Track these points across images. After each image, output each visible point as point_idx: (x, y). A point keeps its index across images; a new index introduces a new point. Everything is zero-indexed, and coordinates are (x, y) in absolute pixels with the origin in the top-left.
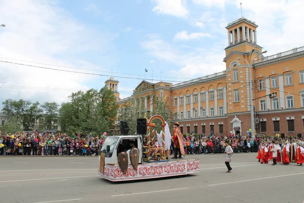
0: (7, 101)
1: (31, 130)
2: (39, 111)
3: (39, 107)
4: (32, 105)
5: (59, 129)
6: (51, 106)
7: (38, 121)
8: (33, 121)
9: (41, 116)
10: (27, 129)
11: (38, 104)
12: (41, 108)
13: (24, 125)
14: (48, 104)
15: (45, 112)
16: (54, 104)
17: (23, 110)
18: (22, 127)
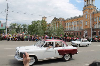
0: (11, 24)
1: (19, 33)
2: (21, 27)
3: (21, 26)
4: (19, 25)
5: (27, 33)
6: (25, 26)
7: (21, 30)
8: (19, 30)
9: (22, 28)
10: (17, 32)
11: (21, 25)
12: (22, 26)
13: (16, 31)
14: (24, 25)
15: (23, 27)
16: (26, 25)
17: (16, 27)
18: (16, 32)
